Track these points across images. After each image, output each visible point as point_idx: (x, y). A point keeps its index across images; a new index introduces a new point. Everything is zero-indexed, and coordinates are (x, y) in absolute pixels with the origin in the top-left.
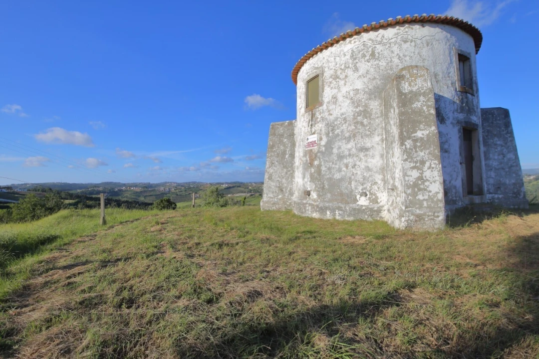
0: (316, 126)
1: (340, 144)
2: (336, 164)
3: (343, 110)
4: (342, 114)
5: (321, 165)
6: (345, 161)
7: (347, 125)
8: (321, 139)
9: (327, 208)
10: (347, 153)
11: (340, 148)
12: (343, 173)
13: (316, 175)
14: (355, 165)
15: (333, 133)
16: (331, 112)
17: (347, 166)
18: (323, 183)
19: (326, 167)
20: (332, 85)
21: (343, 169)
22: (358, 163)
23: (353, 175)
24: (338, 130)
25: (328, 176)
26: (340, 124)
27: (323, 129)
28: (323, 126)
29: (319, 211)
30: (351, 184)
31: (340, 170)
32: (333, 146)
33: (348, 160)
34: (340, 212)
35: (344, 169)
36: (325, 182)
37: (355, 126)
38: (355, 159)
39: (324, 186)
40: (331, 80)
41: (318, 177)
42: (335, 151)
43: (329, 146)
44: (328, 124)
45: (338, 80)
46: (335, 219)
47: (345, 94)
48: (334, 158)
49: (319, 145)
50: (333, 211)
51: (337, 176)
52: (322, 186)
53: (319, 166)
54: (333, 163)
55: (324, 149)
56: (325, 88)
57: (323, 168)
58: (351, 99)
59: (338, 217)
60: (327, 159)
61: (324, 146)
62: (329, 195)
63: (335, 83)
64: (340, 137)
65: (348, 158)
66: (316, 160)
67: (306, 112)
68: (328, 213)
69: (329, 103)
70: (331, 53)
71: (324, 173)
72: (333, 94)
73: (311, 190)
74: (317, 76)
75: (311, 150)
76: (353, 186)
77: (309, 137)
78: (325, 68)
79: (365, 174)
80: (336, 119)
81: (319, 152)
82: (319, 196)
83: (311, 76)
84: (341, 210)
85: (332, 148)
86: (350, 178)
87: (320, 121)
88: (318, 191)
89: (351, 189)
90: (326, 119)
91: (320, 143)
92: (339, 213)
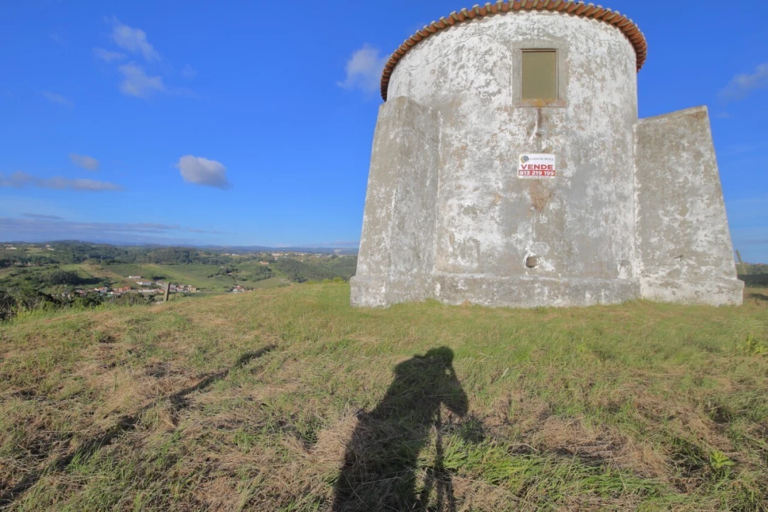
0: (553, 139)
1: (597, 181)
2: (591, 214)
3: (600, 130)
4: (599, 135)
5: (565, 212)
6: (604, 211)
7: (606, 154)
8: (563, 165)
9: (586, 288)
10: (606, 198)
11: (596, 188)
12: (602, 229)
13: (552, 227)
14: (616, 219)
15: (587, 161)
16: (583, 125)
17: (606, 218)
18: (570, 244)
19: (574, 216)
20: (583, 81)
21: (601, 223)
22: (618, 217)
23: (613, 234)
24: (594, 159)
25: (579, 232)
26: (596, 149)
27: (568, 149)
28: (568, 143)
29: (569, 294)
30: (611, 248)
31: (597, 225)
32: (587, 183)
33: (608, 210)
34: (607, 292)
35: (603, 223)
36: (573, 243)
37: (614, 160)
38: (616, 210)
39: (571, 249)
40: (581, 70)
41: (558, 232)
42: (590, 191)
43: (580, 181)
44: (578, 142)
45: (592, 77)
46: (598, 305)
47: (602, 105)
48: (588, 203)
49: (560, 176)
50: (596, 291)
51: (593, 233)
52: (567, 248)
53: (560, 214)
54: (587, 211)
55: (569, 183)
56: (571, 79)
57: (569, 218)
58: (610, 116)
59: (603, 302)
60: (576, 203)
61: (571, 179)
62: (581, 266)
63: (588, 80)
64: (597, 170)
65: (608, 206)
66: (553, 201)
68: (588, 295)
69: (578, 106)
70: (580, 27)
71: (572, 226)
72: (585, 96)
73: (538, 257)
74: (553, 51)
75: (538, 181)
76: (613, 250)
77: (530, 156)
78: (571, 45)
79: (624, 235)
80: (591, 139)
81: (558, 187)
82: (560, 267)
83: (537, 45)
84: (609, 289)
85: (586, 186)
86: (610, 238)
87: (561, 133)
88: (558, 258)
89: (612, 254)
90: (574, 133)
91: (562, 173)
92: (605, 295)
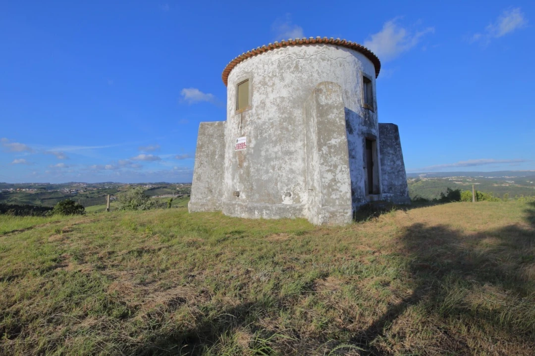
0: (246, 128)
1: (268, 147)
2: (264, 166)
3: (271, 116)
4: (270, 119)
5: (250, 167)
6: (272, 163)
7: (274, 129)
8: (250, 141)
9: (255, 208)
10: (273, 155)
11: (267, 151)
12: (270, 175)
13: (245, 175)
14: (281, 167)
15: (261, 136)
16: (260, 117)
17: (273, 168)
18: (252, 184)
19: (254, 168)
20: (261, 91)
21: (270, 171)
22: (283, 165)
23: (279, 176)
24: (266, 134)
25: (256, 177)
26: (267, 128)
27: (252, 132)
28: (252, 129)
29: (247, 211)
30: (277, 185)
31: (267, 172)
32: (262, 149)
33: (275, 163)
34: (268, 212)
35: (271, 171)
36: (253, 183)
37: (281, 131)
38: (281, 162)
39: (252, 187)
40: (260, 85)
41: (247, 178)
42: (263, 153)
43: (257, 148)
44: (257, 127)
45: (266, 86)
46: (262, 219)
47: (272, 101)
48: (262, 160)
49: (248, 147)
50: (261, 210)
51: (265, 177)
52: (250, 186)
53: (248, 167)
54: (261, 165)
55: (252, 151)
56: (255, 93)
57: (252, 170)
58: (278, 105)
59: (265, 217)
60: (256, 161)
61: (253, 148)
62: (257, 196)
63: (263, 89)
64: (268, 140)
65: (274, 160)
66: (245, 161)
67: (236, 114)
68: (256, 213)
69: (257, 107)
70: (260, 60)
71: (253, 174)
72: (261, 99)
73: (240, 191)
74: (247, 80)
75: (241, 152)
76: (279, 186)
77: (239, 139)
78: (255, 73)
79: (289, 176)
80: (264, 123)
81: (248, 153)
82: (248, 196)
83: (242, 80)
84: (269, 210)
85: (261, 151)
86: (276, 179)
87: (249, 124)
88: (248, 192)
89: (277, 189)
90: (255, 123)
91: (249, 145)
92: (266, 213)
